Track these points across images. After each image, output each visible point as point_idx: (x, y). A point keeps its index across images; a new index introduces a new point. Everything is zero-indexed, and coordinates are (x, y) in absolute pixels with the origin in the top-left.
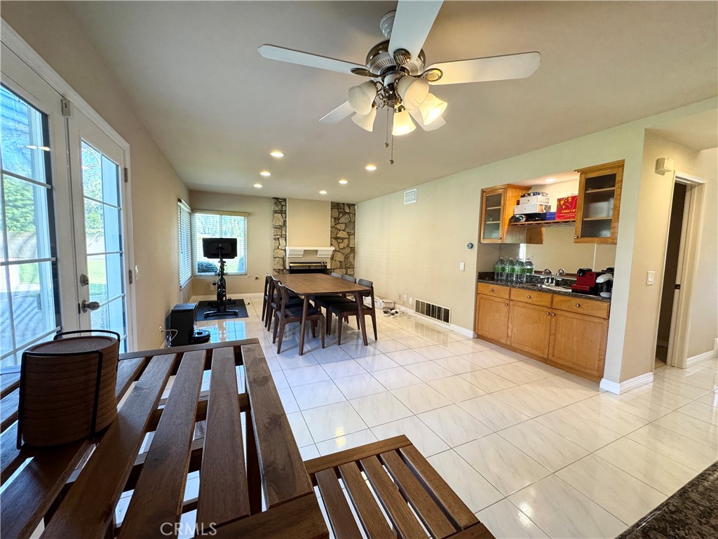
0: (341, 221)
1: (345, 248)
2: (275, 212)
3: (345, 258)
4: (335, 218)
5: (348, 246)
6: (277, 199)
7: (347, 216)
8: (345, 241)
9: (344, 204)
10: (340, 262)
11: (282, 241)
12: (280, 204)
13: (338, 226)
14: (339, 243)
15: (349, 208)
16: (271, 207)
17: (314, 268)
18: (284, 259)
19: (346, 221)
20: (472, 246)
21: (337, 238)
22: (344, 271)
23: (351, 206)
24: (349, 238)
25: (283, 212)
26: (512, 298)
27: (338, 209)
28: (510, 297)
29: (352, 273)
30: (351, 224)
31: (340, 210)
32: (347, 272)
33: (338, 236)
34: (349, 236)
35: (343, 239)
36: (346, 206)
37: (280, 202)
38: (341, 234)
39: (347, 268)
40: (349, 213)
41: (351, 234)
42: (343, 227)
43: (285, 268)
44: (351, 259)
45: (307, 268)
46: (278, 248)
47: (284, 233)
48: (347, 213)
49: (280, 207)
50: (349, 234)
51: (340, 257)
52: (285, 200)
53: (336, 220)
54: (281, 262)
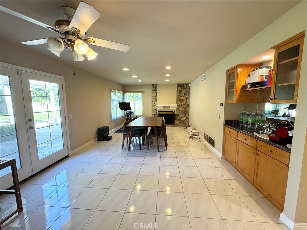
0: (182, 92)
1: (184, 105)
2: (153, 90)
3: (184, 109)
4: (179, 91)
5: (186, 103)
6: (153, 85)
7: (185, 89)
8: (184, 101)
9: (184, 84)
10: (182, 111)
11: (156, 102)
12: (155, 87)
13: (181, 95)
14: (181, 102)
15: (187, 86)
16: (151, 88)
17: (169, 114)
18: (156, 110)
19: (185, 92)
20: (222, 104)
21: (180, 100)
22: (184, 115)
23: (187, 84)
24: (186, 100)
25: (156, 90)
26: (238, 139)
27: (181, 86)
28: (237, 138)
29: (188, 116)
30: (188, 93)
31: (181, 87)
32: (185, 116)
33: (181, 99)
34: (186, 99)
35: (183, 100)
36: (185, 85)
37: (155, 86)
38: (182, 98)
39: (185, 114)
40: (186, 88)
41: (188, 98)
42: (183, 95)
43: (157, 114)
44: (188, 110)
45: (166, 114)
46: (154, 105)
47: (156, 99)
48: (185, 88)
49: (155, 88)
50: (186, 98)
51: (181, 109)
52: (156, 85)
53: (180, 92)
54: (155, 111)
